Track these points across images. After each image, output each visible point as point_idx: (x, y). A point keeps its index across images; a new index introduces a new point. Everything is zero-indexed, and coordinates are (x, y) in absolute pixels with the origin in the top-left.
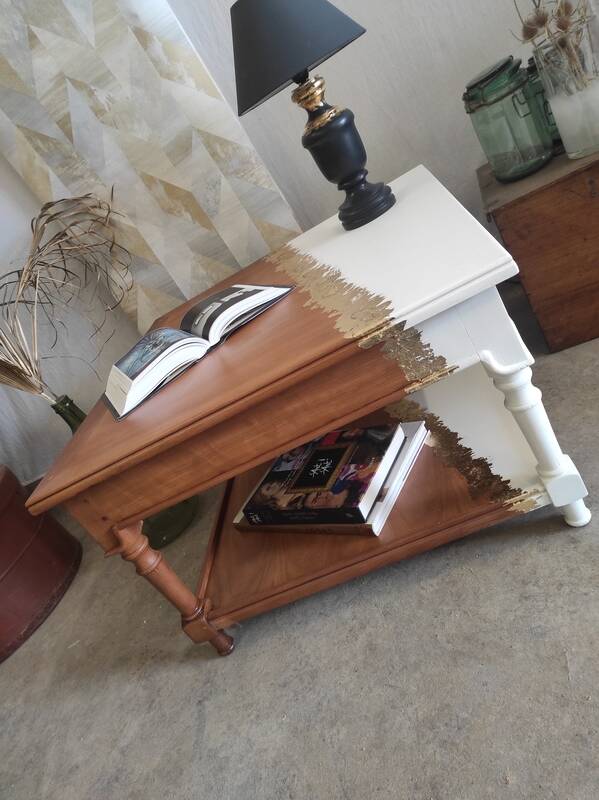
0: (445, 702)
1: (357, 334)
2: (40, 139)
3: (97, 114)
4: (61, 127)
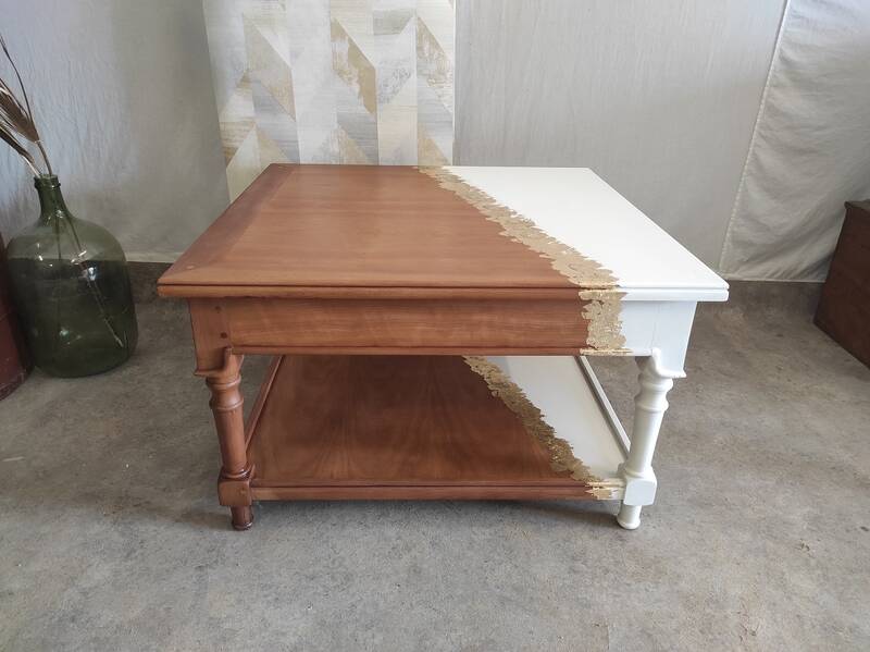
0: (491, 637)
1: (583, 284)
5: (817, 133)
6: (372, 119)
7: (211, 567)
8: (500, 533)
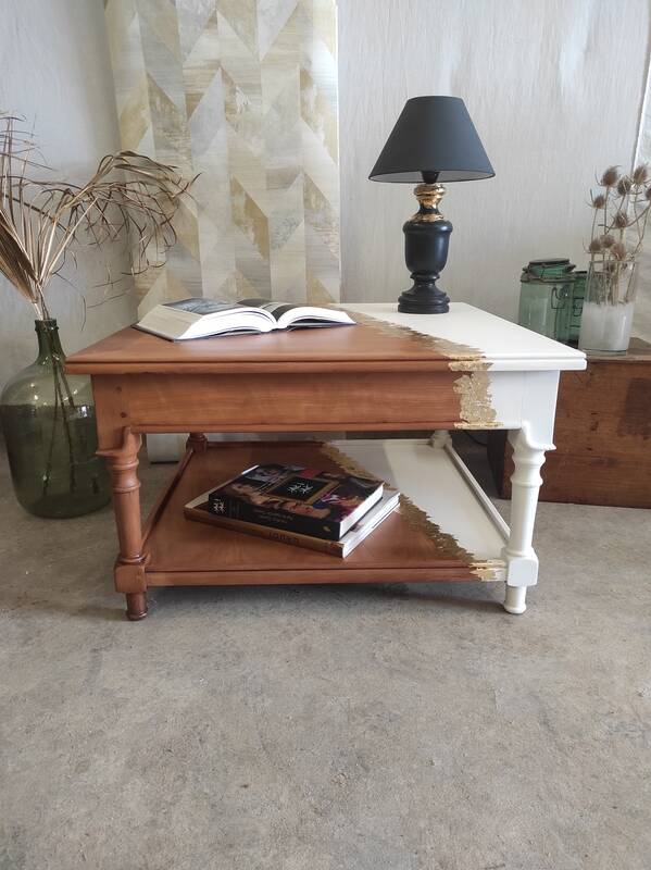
1: (451, 356)
2: (161, 98)
3: (226, 110)
4: (187, 100)
6: (266, 264)
7: (105, 649)
8: (389, 619)
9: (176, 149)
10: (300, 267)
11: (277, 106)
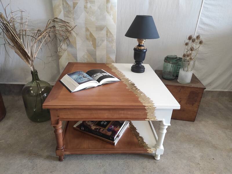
2: (66, 3)
3: (85, 8)
4: (73, 4)
5: (205, 55)
6: (95, 50)
7: (54, 172)
8: (126, 162)
9: (70, 18)
10: (104, 52)
11: (99, 8)
